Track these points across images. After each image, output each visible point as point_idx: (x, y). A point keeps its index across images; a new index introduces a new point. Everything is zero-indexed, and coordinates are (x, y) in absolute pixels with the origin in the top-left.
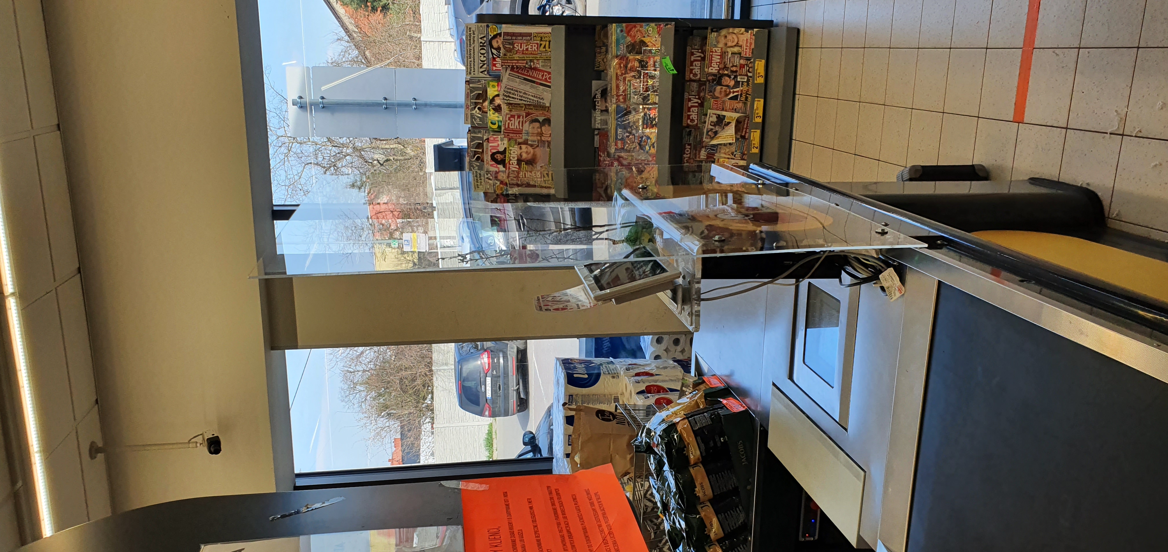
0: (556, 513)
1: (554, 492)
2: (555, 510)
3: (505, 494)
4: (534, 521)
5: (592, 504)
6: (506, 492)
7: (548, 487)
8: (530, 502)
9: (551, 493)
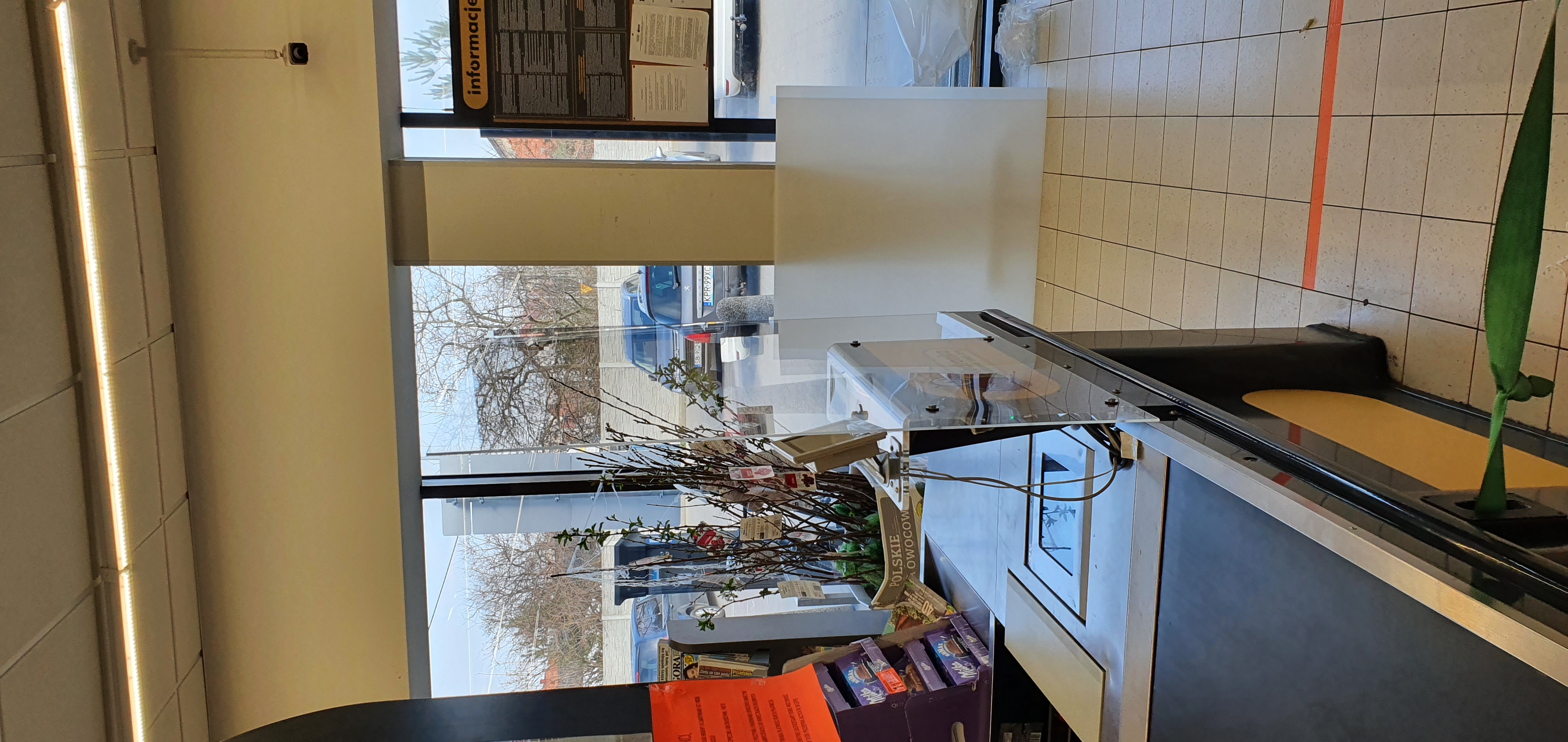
0: (751, 719)
1: (750, 698)
2: (750, 716)
3: (697, 700)
4: (728, 727)
5: (790, 711)
6: (698, 698)
7: (744, 692)
8: (724, 708)
9: (746, 698)
